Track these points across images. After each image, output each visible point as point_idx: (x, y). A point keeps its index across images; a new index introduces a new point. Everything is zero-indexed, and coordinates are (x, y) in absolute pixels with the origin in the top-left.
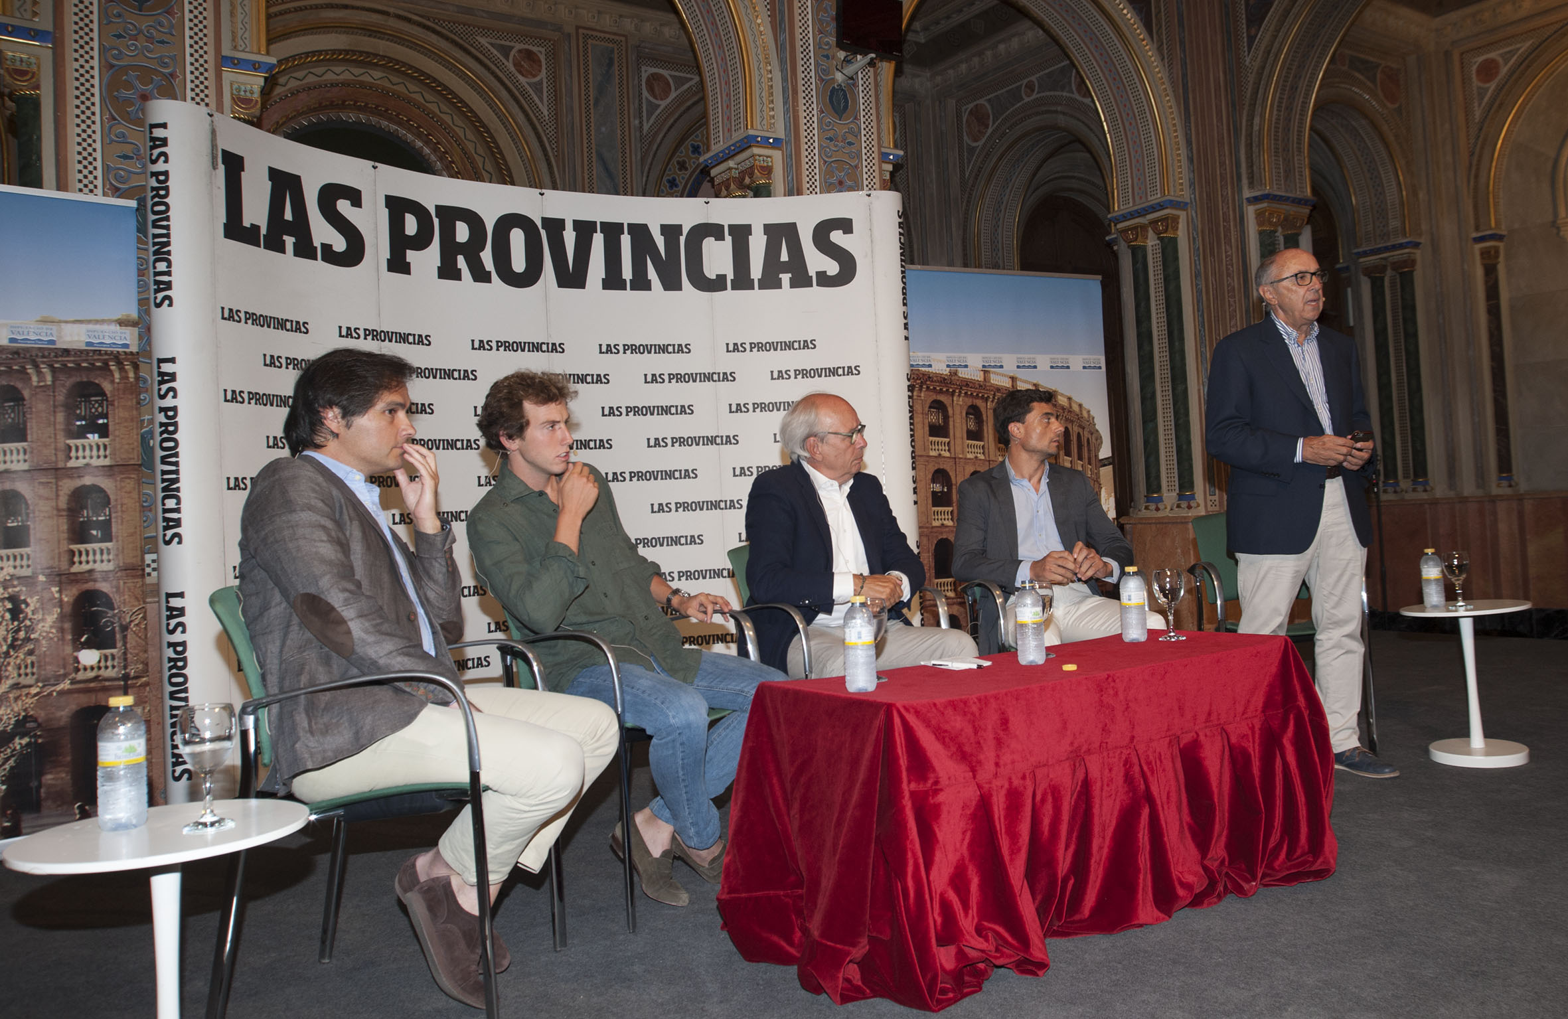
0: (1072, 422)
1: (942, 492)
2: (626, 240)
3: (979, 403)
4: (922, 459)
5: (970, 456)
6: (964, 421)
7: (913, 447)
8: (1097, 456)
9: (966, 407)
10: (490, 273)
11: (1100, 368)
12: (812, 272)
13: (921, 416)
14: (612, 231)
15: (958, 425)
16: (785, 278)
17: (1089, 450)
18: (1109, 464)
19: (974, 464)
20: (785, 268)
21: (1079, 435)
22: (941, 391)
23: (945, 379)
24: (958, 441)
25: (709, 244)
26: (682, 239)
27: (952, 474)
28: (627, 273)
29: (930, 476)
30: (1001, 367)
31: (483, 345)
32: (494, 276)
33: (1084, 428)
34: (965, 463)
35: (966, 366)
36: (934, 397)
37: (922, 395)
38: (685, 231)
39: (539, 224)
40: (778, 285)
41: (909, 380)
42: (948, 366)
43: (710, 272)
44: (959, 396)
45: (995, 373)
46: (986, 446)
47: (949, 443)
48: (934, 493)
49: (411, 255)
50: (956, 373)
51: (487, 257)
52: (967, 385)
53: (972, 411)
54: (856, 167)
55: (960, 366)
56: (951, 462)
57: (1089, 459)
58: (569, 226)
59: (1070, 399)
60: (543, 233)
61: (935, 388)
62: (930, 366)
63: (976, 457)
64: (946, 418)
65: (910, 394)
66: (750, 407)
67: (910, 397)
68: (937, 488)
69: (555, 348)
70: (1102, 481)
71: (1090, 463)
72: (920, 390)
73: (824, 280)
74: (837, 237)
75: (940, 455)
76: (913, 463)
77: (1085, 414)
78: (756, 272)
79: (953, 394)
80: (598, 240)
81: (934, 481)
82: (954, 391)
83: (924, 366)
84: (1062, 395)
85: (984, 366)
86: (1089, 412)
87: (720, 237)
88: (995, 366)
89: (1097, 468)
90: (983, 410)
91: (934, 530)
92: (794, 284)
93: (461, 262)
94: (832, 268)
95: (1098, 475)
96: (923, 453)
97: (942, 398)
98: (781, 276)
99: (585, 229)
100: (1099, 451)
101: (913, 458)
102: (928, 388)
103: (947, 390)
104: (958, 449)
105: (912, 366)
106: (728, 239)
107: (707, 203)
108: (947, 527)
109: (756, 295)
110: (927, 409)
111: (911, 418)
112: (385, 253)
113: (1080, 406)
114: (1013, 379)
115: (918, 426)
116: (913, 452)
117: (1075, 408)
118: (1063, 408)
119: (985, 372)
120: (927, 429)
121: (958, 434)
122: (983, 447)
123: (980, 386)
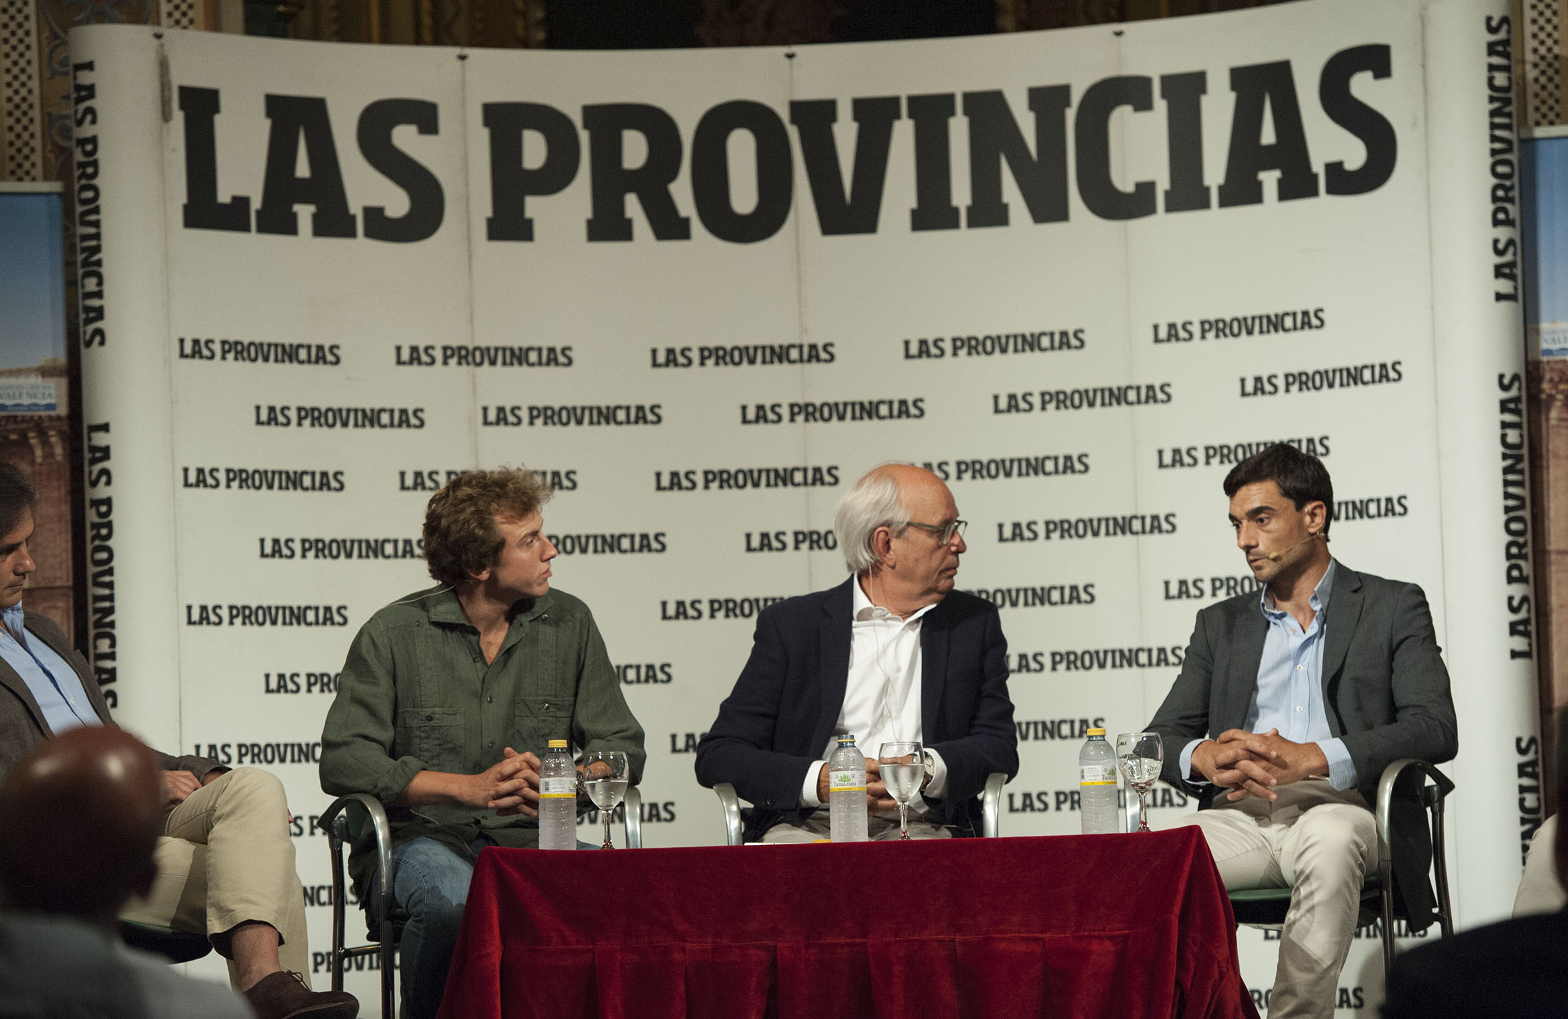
2: (959, 128)
10: (686, 221)
12: (1318, 165)
14: (931, 111)
16: (1270, 179)
20: (1269, 159)
25: (1122, 121)
26: (1071, 115)
28: (961, 195)
32: (697, 226)
38: (1076, 97)
39: (784, 114)
40: (1255, 196)
41: (1504, 388)
43: (1124, 179)
49: (534, 206)
51: (682, 193)
58: (845, 112)
60: (793, 132)
65: (1507, 417)
67: (1507, 425)
69: (816, 354)
72: (1565, 404)
73: (1340, 180)
74: (1362, 86)
78: (1214, 172)
80: (903, 134)
87: (1143, 104)
92: (1287, 192)
93: (633, 206)
94: (1354, 154)
98: (1261, 176)
99: (877, 113)
101: (1512, 557)
106: (1160, 105)
107: (1119, 34)
109: (1216, 217)
112: (483, 207)
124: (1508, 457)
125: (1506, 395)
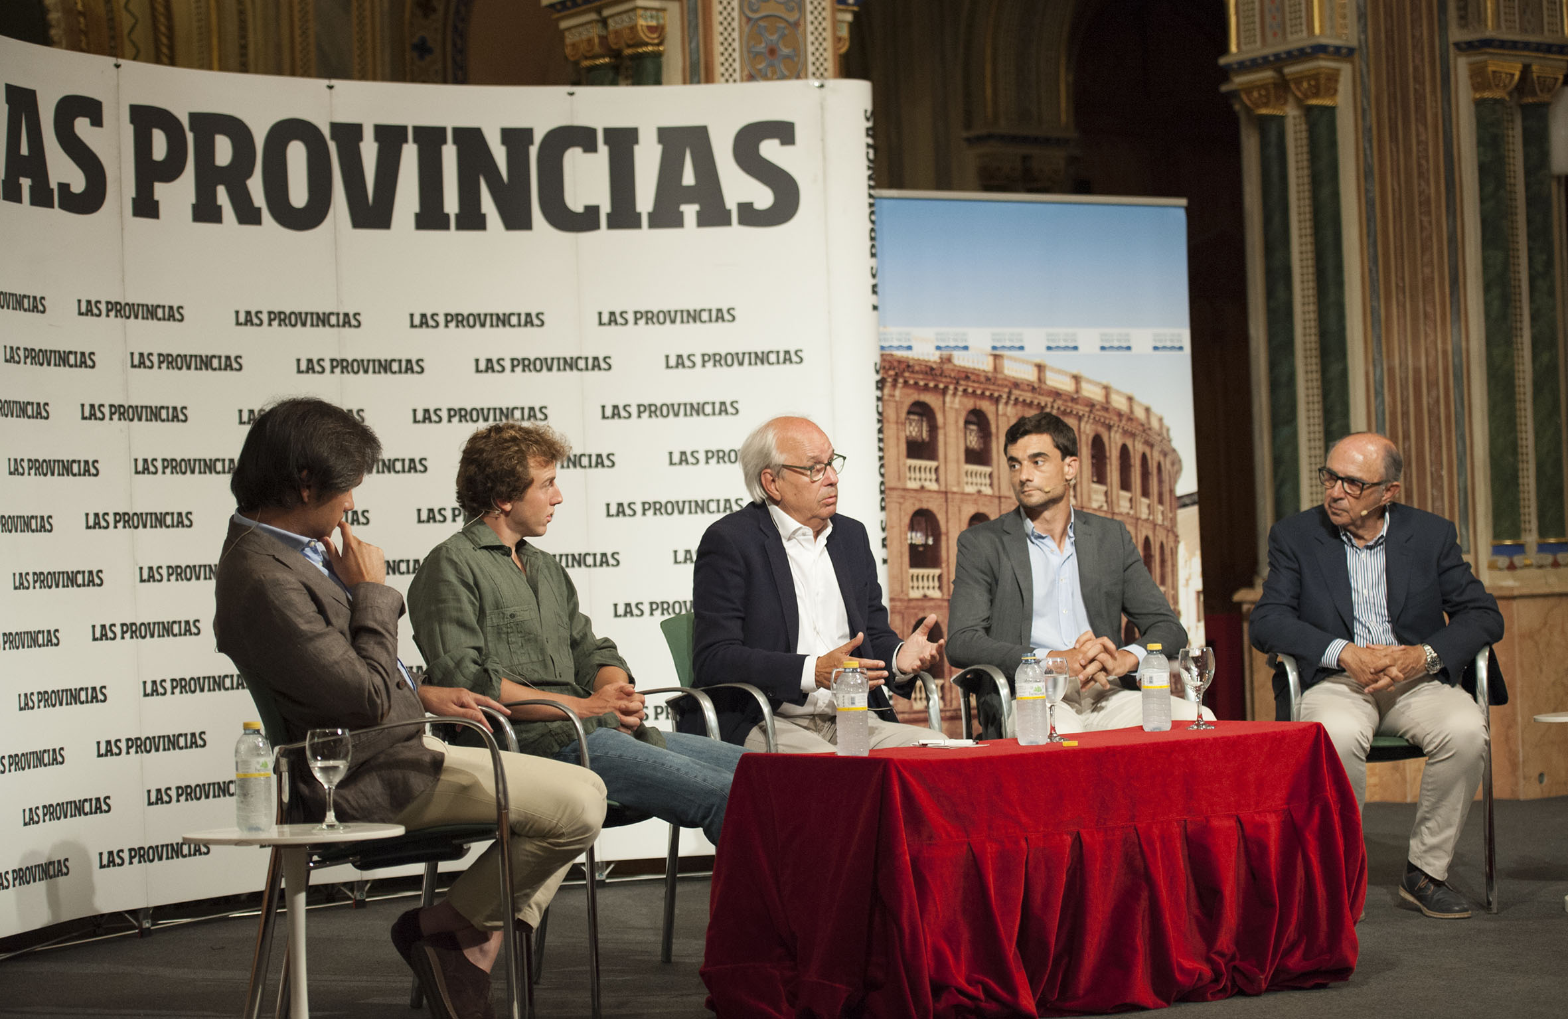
0: (1133, 435)
1: (925, 545)
2: (449, 153)
3: (986, 406)
4: (895, 494)
5: (970, 489)
6: (961, 435)
7: (882, 475)
8: (1172, 491)
9: (964, 414)
10: (259, 210)
11: (1181, 348)
12: (731, 203)
13: (894, 426)
14: (430, 139)
15: (952, 440)
16: (690, 211)
17: (1160, 481)
18: (1193, 504)
19: (976, 502)
20: (690, 195)
21: (1144, 458)
22: (926, 388)
23: (932, 369)
24: (952, 466)
25: (574, 158)
26: (534, 151)
27: (941, 517)
28: (451, 204)
29: (907, 520)
30: (1022, 348)
31: (249, 319)
32: (266, 215)
33: (1152, 446)
34: (962, 501)
35: (966, 348)
36: (916, 396)
37: (897, 393)
38: (538, 138)
39: (326, 132)
40: (677, 221)
41: (877, 372)
42: (938, 348)
43: (575, 201)
44: (954, 394)
45: (1010, 358)
46: (995, 475)
47: (937, 469)
48: (913, 547)
49: (161, 190)
50: (949, 360)
51: (256, 186)
52: (967, 378)
53: (973, 419)
54: (796, 24)
55: (956, 348)
56: (940, 499)
57: (1160, 495)
58: (368, 134)
59: (1130, 399)
60: (332, 147)
61: (916, 383)
62: (910, 348)
63: (979, 492)
64: (933, 429)
65: (879, 393)
66: (634, 410)
67: (879, 399)
68: (918, 538)
69: (348, 321)
70: (1181, 530)
71: (1161, 502)
72: (894, 385)
73: (750, 216)
74: (770, 149)
75: (922, 487)
76: (883, 499)
77: (1155, 424)
78: (645, 201)
79: (944, 392)
80: (410, 154)
81: (912, 527)
82: (946, 388)
83: (900, 348)
84: (1118, 393)
85: (994, 348)
86: (1161, 420)
87: (590, 146)
88: (1012, 348)
89: (1173, 510)
90: (991, 417)
91: (913, 604)
92: (704, 220)
93: (222, 196)
94: (763, 197)
95: (1174, 520)
96: (899, 485)
97: (929, 399)
98: (683, 208)
99: (390, 137)
100: (1175, 482)
101: (882, 492)
102: (906, 382)
103: (936, 386)
104: (952, 479)
105: (882, 348)
106: (603, 150)
107: (572, 94)
108: (932, 599)
109: (645, 237)
110: (903, 415)
111: (880, 431)
112: (130, 191)
113: (1148, 410)
114: (1040, 368)
115: (891, 443)
116: (882, 483)
117: (1140, 414)
118: (1120, 415)
119: (996, 357)
120: (903, 447)
121: (952, 455)
122: (991, 475)
123: (988, 379)
124: (879, 421)
125: (878, 377)
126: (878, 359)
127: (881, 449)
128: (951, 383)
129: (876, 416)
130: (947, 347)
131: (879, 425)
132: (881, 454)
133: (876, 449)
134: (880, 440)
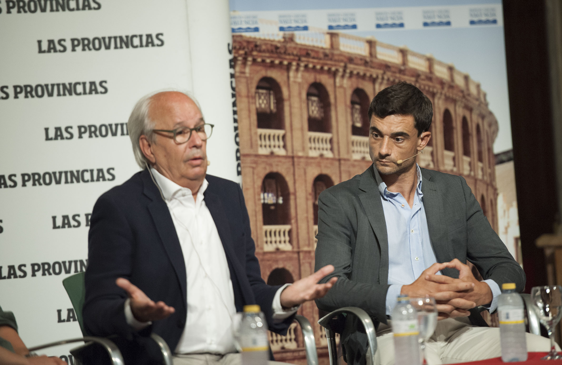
0: (454, 101)
1: (276, 205)
3: (325, 79)
4: (248, 160)
5: (313, 154)
6: (304, 105)
7: (237, 143)
8: (490, 149)
9: (306, 87)
11: (495, 22)
13: (245, 100)
15: (296, 111)
17: (480, 141)
18: (509, 160)
19: (319, 165)
21: (465, 121)
22: (272, 65)
23: (277, 48)
24: (297, 134)
27: (289, 179)
29: (259, 183)
30: (354, 27)
33: (471, 110)
34: (307, 164)
35: (306, 28)
36: (263, 73)
37: (247, 70)
41: (230, 52)
42: (282, 29)
44: (297, 70)
45: (345, 36)
46: (335, 140)
47: (284, 137)
48: (265, 207)
50: (291, 39)
52: (308, 55)
53: (314, 91)
55: (297, 28)
56: (288, 163)
57: (480, 153)
59: (451, 69)
61: (263, 61)
62: (256, 30)
63: (322, 156)
64: (280, 101)
65: (232, 71)
66: (11, 91)
67: (232, 76)
68: (270, 198)
70: (499, 183)
71: (480, 159)
72: (244, 63)
75: (272, 153)
76: (239, 165)
77: (473, 90)
79: (288, 68)
81: (264, 189)
82: (290, 64)
83: (248, 30)
84: (441, 64)
85: (330, 27)
86: (478, 86)
88: (346, 27)
89: (491, 166)
90: (330, 89)
91: (267, 257)
95: (492, 176)
96: (252, 152)
97: (274, 74)
100: (493, 141)
101: (238, 159)
102: (254, 61)
103: (281, 63)
104: (297, 144)
105: (233, 30)
108: (284, 252)
110: (253, 90)
111: (234, 104)
113: (466, 78)
114: (371, 43)
115: (244, 114)
116: (238, 151)
117: (459, 81)
118: (442, 83)
119: (333, 35)
120: (254, 117)
121: (297, 124)
122: (331, 141)
123: (326, 55)
124: (233, 96)
125: (231, 57)
126: (230, 41)
127: (235, 121)
128: (294, 60)
129: (230, 91)
130: (290, 27)
131: (233, 100)
132: (236, 125)
133: (232, 120)
134: (235, 113)
